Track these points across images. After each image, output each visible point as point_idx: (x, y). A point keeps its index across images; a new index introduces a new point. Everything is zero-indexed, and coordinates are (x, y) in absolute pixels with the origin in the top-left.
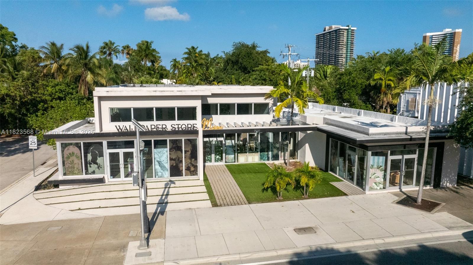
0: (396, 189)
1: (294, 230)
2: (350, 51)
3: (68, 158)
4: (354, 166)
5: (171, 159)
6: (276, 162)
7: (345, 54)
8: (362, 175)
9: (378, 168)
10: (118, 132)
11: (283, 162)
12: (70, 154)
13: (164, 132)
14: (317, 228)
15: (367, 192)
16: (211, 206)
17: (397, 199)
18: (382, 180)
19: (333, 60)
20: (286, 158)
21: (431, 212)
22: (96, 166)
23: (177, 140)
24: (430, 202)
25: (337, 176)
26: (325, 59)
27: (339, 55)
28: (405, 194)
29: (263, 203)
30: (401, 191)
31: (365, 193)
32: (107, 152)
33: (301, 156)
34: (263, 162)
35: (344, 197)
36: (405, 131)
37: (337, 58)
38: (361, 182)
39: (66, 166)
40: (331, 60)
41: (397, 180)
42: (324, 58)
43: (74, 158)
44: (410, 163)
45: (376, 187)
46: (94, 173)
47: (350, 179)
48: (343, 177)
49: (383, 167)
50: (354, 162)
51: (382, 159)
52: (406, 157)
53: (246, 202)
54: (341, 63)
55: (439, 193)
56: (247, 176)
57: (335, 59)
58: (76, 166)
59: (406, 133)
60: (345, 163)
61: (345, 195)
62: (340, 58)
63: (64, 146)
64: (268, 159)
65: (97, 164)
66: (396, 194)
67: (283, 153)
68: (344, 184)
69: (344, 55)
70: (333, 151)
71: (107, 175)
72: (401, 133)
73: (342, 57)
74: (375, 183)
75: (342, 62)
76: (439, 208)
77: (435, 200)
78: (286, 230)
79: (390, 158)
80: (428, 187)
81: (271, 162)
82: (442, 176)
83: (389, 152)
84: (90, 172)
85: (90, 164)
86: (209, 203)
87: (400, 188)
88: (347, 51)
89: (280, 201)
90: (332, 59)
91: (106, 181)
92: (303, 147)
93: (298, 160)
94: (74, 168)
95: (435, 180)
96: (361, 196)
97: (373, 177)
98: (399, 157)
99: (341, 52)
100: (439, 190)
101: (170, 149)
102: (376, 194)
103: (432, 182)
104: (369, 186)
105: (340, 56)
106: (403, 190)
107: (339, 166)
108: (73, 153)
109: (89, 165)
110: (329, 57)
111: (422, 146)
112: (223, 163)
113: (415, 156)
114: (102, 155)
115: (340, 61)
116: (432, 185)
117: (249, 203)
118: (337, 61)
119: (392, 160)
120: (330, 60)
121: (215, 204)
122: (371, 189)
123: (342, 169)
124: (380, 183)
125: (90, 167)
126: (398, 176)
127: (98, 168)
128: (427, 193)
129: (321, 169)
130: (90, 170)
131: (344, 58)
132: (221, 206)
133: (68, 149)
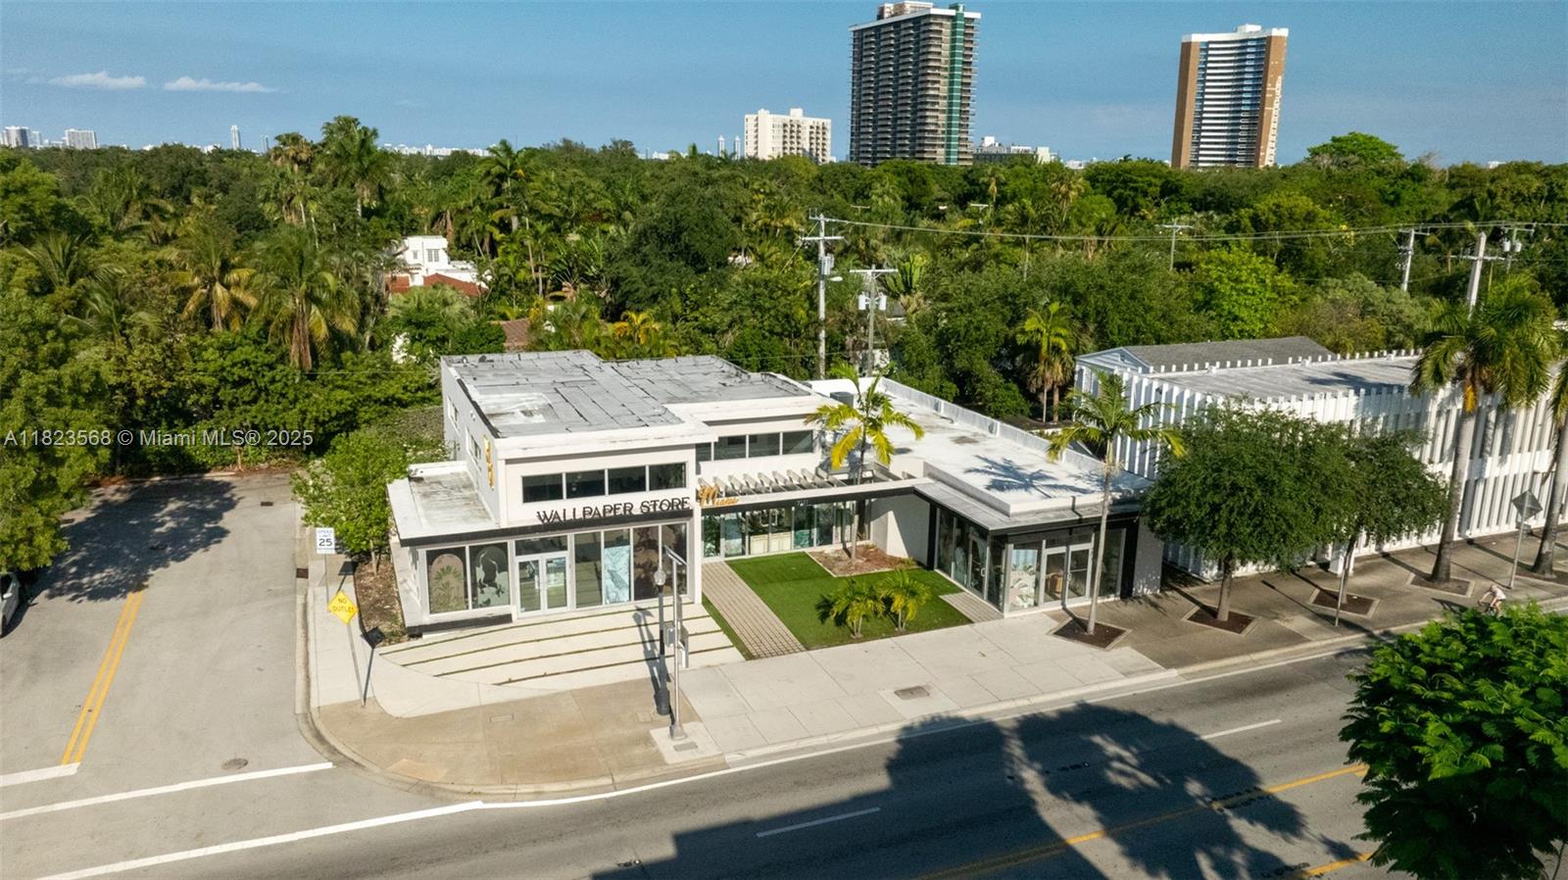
0: (1056, 606)
1: (896, 693)
2: (962, 91)
3: (439, 578)
4: (983, 565)
5: (637, 566)
6: (828, 549)
7: (945, 98)
8: (998, 580)
9: (1026, 569)
10: (540, 523)
11: (841, 547)
12: (443, 570)
13: (628, 518)
14: (929, 687)
15: (1007, 615)
16: (743, 658)
17: (1056, 625)
18: (1033, 591)
19: (907, 118)
20: (846, 538)
21: (1108, 648)
22: (493, 589)
23: (648, 529)
24: (1109, 628)
25: (952, 580)
26: (882, 113)
27: (927, 103)
28: (1071, 614)
29: (829, 646)
30: (1064, 609)
31: (1003, 617)
32: (514, 560)
33: (876, 535)
34: (801, 550)
35: (967, 627)
36: (1071, 504)
37: (921, 110)
38: (995, 596)
39: (434, 594)
40: (901, 118)
41: (1059, 588)
42: (880, 110)
43: (450, 578)
44: (1080, 559)
45: (1021, 603)
46: (488, 603)
47: (976, 587)
48: (963, 583)
49: (1034, 569)
50: (984, 558)
51: (1031, 553)
52: (1074, 548)
53: (801, 647)
54: (933, 128)
55: (1130, 609)
56: (782, 589)
57: (914, 113)
58: (453, 593)
59: (1073, 508)
60: (967, 556)
61: (969, 621)
62: (928, 113)
63: (432, 557)
64: (811, 544)
65: (495, 585)
66: (1055, 616)
67: (839, 529)
68: (965, 599)
69: (943, 103)
70: (945, 531)
71: (514, 609)
72: (1064, 509)
73: (937, 110)
74: (1021, 596)
75: (936, 124)
76: (1121, 638)
77: (1118, 624)
78: (881, 693)
79: (1047, 552)
80: (1112, 598)
81: (817, 549)
82: (1136, 577)
83: (1044, 542)
84: (480, 602)
85: (482, 587)
86: (735, 654)
87: (1063, 604)
88: (951, 90)
89: (859, 641)
90: (904, 115)
91: (514, 618)
92: (882, 517)
93: (869, 542)
94: (449, 597)
95: (1123, 585)
96: (997, 622)
97: (1016, 586)
98: (1062, 550)
99: (931, 92)
100: (1130, 603)
101: (635, 547)
102: (1021, 618)
103: (1119, 588)
104: (1010, 601)
105: (928, 107)
106: (1068, 606)
107: (955, 561)
108: (449, 568)
109: (479, 590)
110: (895, 107)
111: (1097, 528)
112: (720, 559)
113: (1089, 546)
114: (504, 567)
115: (929, 120)
116: (1118, 593)
117: (808, 649)
118: (919, 121)
119: (1049, 556)
120: (899, 115)
121: (749, 656)
122: (1014, 607)
123: (962, 567)
124: (1028, 596)
125: (482, 592)
126: (1060, 580)
127: (498, 593)
128: (1107, 610)
129: (919, 563)
130: (481, 598)
131: (943, 111)
132: (759, 657)
133: (439, 562)
